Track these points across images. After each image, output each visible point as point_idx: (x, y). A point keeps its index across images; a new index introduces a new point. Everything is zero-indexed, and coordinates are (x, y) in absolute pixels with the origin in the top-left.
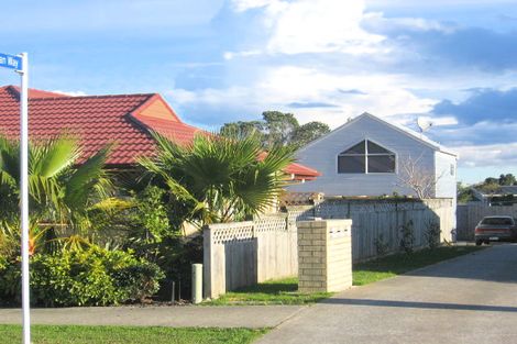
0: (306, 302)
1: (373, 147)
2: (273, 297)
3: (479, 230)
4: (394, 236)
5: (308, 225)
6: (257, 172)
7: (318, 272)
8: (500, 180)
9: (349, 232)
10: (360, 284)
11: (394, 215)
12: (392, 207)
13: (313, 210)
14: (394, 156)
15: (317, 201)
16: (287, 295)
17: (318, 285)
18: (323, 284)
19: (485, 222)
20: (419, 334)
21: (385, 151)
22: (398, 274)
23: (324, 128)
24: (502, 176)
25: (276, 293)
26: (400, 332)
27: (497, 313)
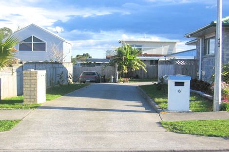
0: (31, 108)
1: (36, 39)
2: (12, 106)
3: (82, 77)
4: (54, 79)
5: (29, 73)
6: (3, 47)
7: (33, 94)
8: (83, 56)
9: (45, 76)
10: (49, 100)
11: (52, 69)
12: (51, 66)
13: (22, 66)
14: (45, 44)
15: (24, 62)
16: (19, 105)
17: (33, 100)
18: (35, 100)
19: (84, 73)
20: (90, 122)
21: (41, 41)
22: (62, 95)
23: (9, 30)
24: (84, 54)
25: (13, 104)
26: (81, 122)
27: (119, 112)
